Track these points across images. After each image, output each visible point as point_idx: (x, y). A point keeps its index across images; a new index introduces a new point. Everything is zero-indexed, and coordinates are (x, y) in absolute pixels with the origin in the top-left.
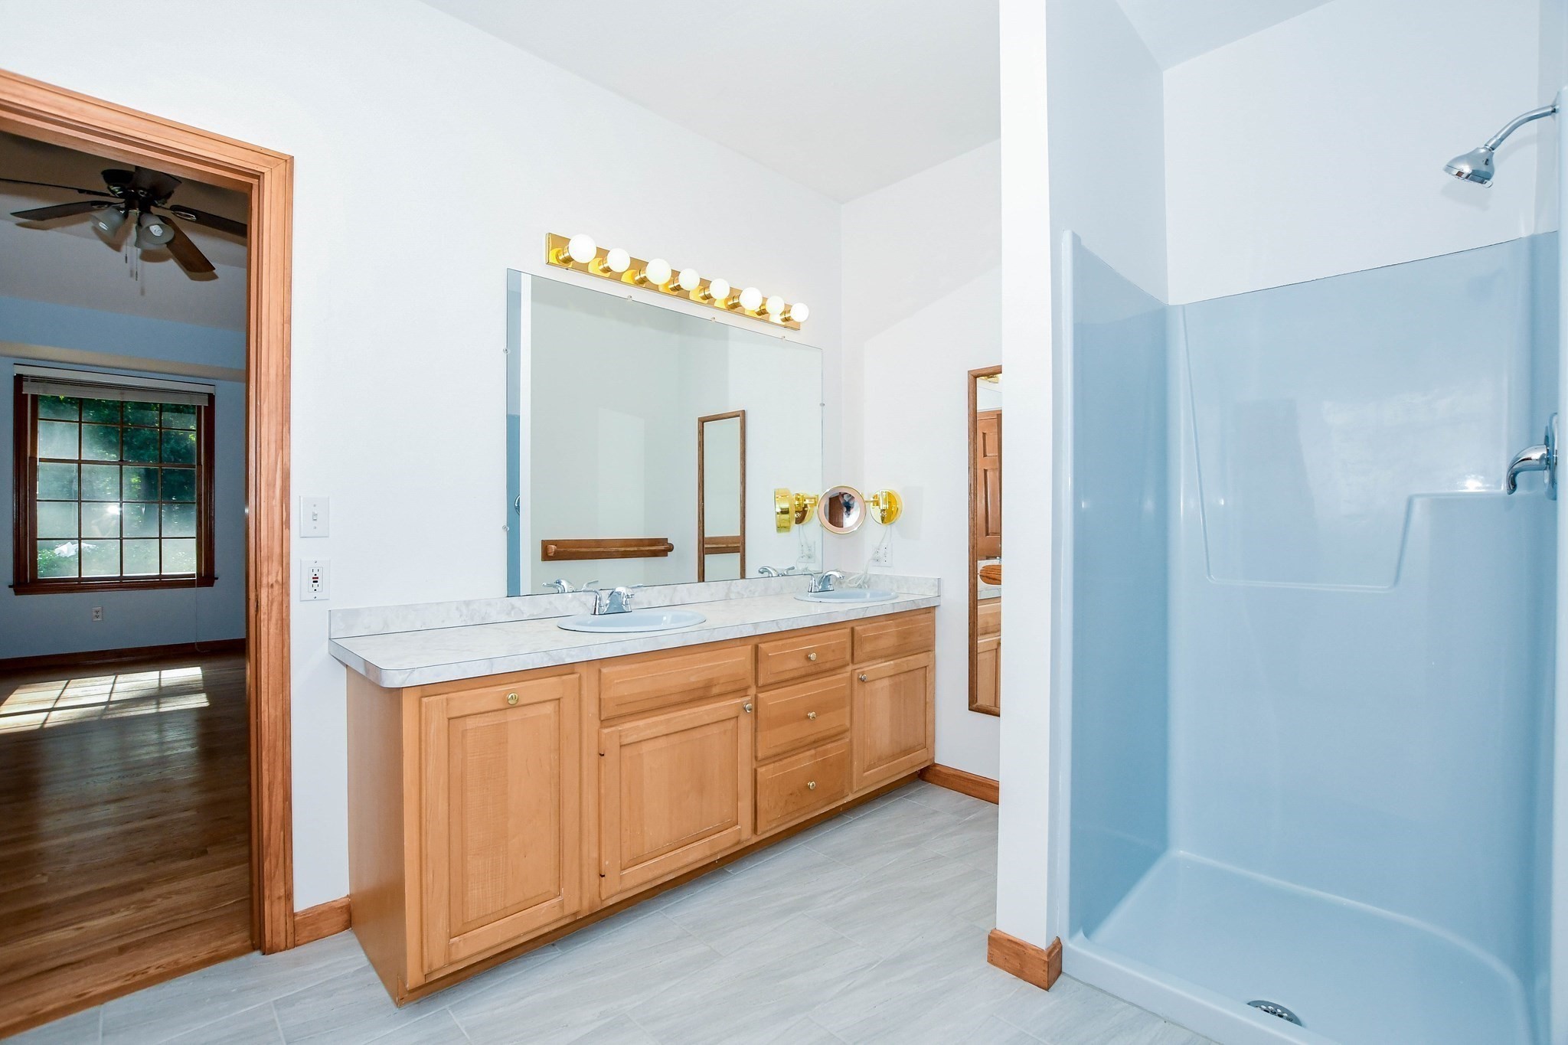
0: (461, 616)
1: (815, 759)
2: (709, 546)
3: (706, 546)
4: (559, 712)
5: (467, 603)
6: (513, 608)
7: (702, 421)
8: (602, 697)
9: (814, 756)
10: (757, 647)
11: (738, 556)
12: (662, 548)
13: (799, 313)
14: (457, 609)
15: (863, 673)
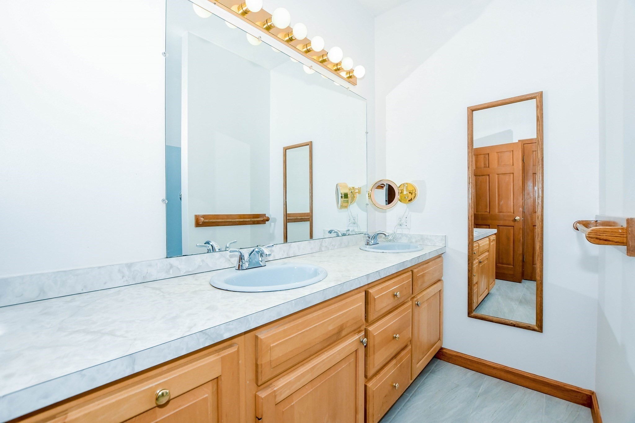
0: (123, 277)
1: (397, 366)
2: (290, 218)
3: (288, 218)
4: (218, 393)
5: (129, 266)
6: (172, 266)
7: (286, 149)
8: (259, 363)
9: (396, 364)
10: (367, 293)
11: (308, 224)
12: (262, 219)
13: (359, 72)
14: (119, 271)
15: (417, 300)
